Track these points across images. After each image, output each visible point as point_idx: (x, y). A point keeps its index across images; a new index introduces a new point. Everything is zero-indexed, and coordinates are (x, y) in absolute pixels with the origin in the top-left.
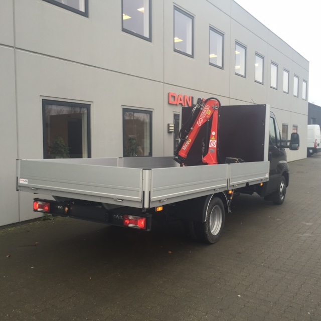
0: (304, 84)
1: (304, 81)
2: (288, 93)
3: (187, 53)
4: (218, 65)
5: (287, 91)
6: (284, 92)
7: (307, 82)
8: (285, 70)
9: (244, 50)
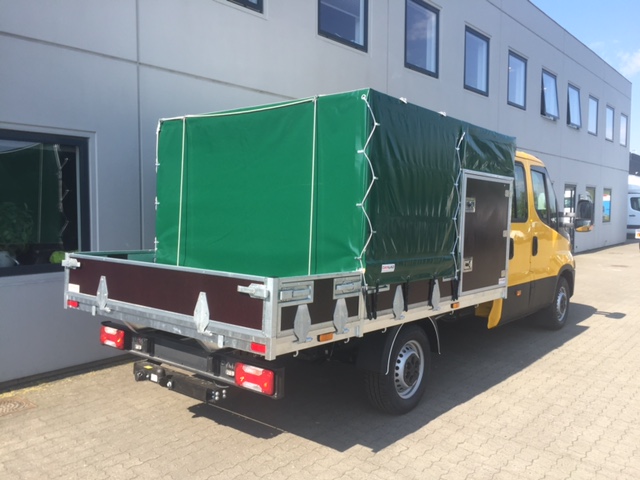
0: (623, 121)
1: (622, 114)
2: (596, 135)
3: (428, 69)
4: (479, 88)
5: (594, 132)
6: (589, 133)
7: (627, 117)
8: (591, 97)
9: (523, 64)
